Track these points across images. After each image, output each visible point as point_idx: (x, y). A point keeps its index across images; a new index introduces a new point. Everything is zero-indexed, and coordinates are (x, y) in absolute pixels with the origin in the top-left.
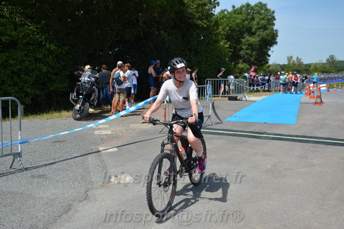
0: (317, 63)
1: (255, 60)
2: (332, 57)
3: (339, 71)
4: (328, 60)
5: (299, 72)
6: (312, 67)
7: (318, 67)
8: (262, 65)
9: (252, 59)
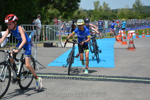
0: (123, 9)
1: (66, 6)
2: (138, 3)
3: (145, 17)
4: (134, 5)
5: (105, 18)
6: (119, 13)
7: (125, 13)
8: (73, 11)
9: (63, 5)
